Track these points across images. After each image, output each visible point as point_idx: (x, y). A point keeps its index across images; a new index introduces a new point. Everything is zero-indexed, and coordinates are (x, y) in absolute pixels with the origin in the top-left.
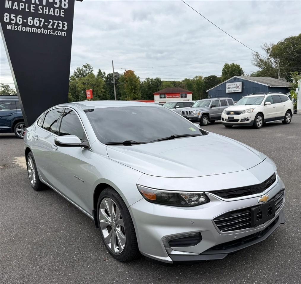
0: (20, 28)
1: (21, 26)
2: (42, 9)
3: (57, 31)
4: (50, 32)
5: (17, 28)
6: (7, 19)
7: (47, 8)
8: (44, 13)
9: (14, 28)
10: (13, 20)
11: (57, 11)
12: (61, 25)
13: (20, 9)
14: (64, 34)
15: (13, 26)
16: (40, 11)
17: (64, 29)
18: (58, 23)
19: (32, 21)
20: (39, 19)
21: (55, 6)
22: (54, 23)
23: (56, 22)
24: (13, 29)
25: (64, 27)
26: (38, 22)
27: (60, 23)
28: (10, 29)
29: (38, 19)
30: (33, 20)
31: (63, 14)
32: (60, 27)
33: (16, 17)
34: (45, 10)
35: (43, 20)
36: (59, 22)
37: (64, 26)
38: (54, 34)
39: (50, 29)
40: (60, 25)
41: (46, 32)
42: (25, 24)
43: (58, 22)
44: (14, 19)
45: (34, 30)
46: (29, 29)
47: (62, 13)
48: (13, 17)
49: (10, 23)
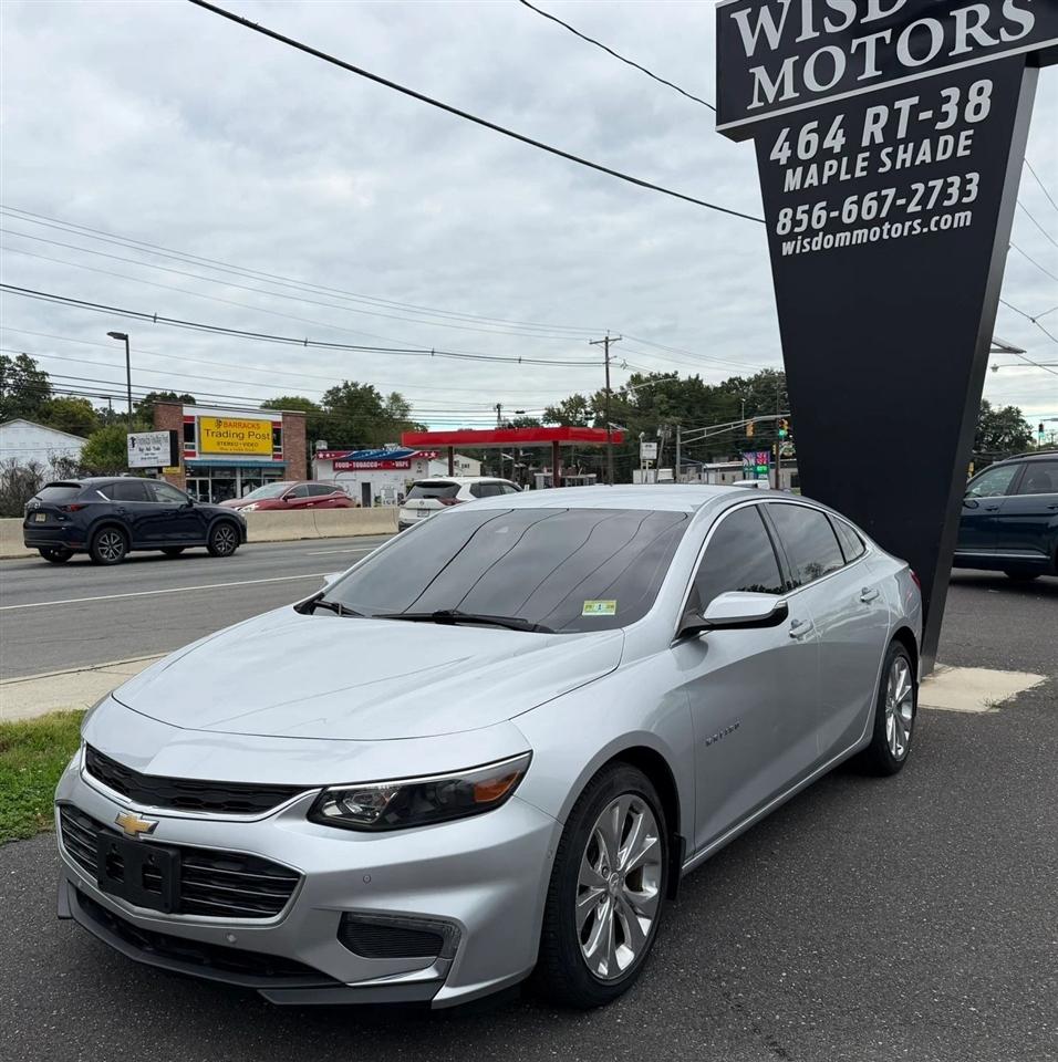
0: (818, 243)
1: (821, 234)
2: (893, 156)
3: (937, 218)
4: (912, 228)
5: (810, 243)
6: (784, 226)
7: (911, 145)
8: (898, 166)
9: (803, 247)
10: (799, 223)
11: (946, 142)
12: (954, 191)
13: (825, 181)
14: (964, 218)
15: (799, 242)
16: (884, 165)
17: (965, 200)
18: (947, 185)
19: (855, 208)
20: (879, 193)
21: (940, 126)
22: (929, 191)
23: (938, 183)
24: (798, 251)
25: (969, 193)
26: (874, 204)
27: (952, 184)
28: (790, 253)
29: (875, 194)
30: (859, 203)
31: (966, 148)
32: (950, 197)
33: (809, 213)
34: (901, 156)
35: (891, 192)
36: (950, 180)
37: (968, 187)
38: (925, 230)
39: (913, 216)
40: (950, 190)
41: (897, 230)
42: (834, 226)
43: (945, 181)
44: (805, 217)
45: (861, 235)
46: (843, 238)
47: (963, 142)
48: (803, 212)
49: (791, 236)
